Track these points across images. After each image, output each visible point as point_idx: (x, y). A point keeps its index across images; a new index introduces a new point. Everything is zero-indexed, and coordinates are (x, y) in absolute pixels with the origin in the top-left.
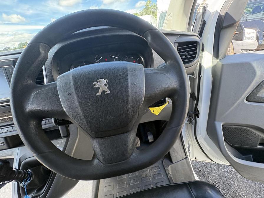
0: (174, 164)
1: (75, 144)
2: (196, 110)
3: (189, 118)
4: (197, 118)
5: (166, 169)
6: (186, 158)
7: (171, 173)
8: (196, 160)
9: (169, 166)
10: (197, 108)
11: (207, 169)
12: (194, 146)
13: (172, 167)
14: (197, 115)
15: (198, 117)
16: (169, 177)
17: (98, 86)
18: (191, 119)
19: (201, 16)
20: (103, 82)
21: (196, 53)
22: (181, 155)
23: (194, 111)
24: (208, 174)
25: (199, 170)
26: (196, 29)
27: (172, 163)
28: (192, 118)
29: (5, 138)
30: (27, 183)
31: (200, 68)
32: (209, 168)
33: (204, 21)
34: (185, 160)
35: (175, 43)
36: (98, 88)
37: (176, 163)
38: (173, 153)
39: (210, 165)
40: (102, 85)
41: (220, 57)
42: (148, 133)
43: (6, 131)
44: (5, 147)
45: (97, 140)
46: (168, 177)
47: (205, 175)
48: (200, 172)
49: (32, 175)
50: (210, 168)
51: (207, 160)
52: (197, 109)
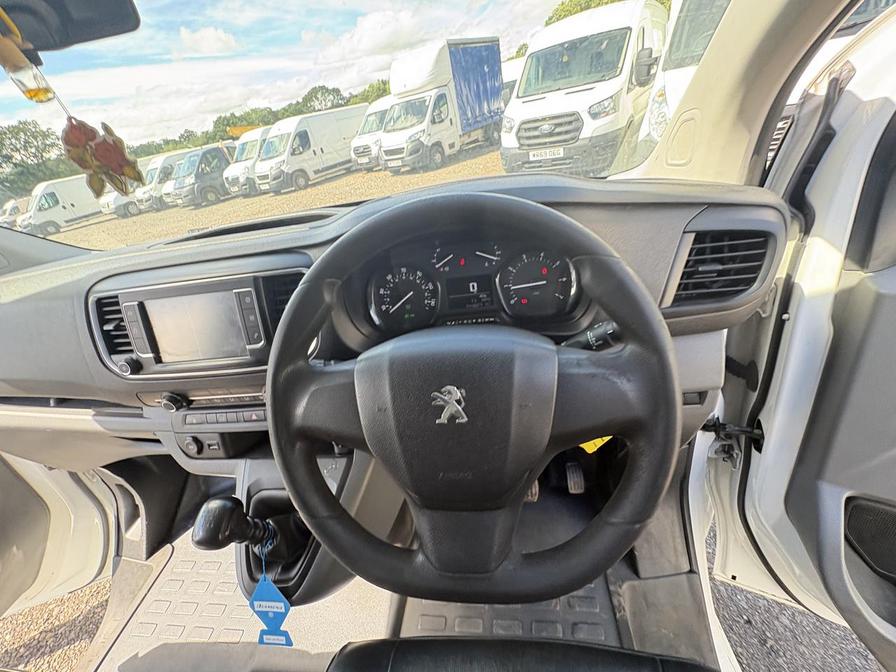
0: (642, 581)
1: (363, 480)
2: (755, 423)
3: (724, 443)
4: (754, 452)
5: (612, 588)
6: (691, 571)
7: (626, 609)
8: (732, 583)
9: (623, 582)
10: (759, 418)
11: (776, 622)
12: (731, 537)
13: (633, 589)
14: (757, 443)
15: (759, 449)
16: (618, 615)
17: (442, 403)
18: (731, 447)
19: (817, 108)
20: (455, 393)
21: (759, 267)
22: (673, 559)
23: (745, 425)
24: (776, 641)
25: (745, 617)
26: (794, 148)
27: (635, 576)
28: (736, 446)
29: (222, 435)
30: (266, 550)
31: (789, 289)
32: (787, 622)
33: (829, 127)
34: (684, 576)
35: (684, 232)
36: (442, 408)
37: (650, 581)
38: (646, 545)
39: (793, 614)
40: (452, 401)
41: (874, 263)
42: (569, 464)
43: (224, 419)
44: (221, 453)
45: (428, 512)
46: (615, 615)
47: (765, 641)
48: (747, 626)
49: (275, 535)
50: (791, 621)
51: (781, 596)
52: (759, 421)
